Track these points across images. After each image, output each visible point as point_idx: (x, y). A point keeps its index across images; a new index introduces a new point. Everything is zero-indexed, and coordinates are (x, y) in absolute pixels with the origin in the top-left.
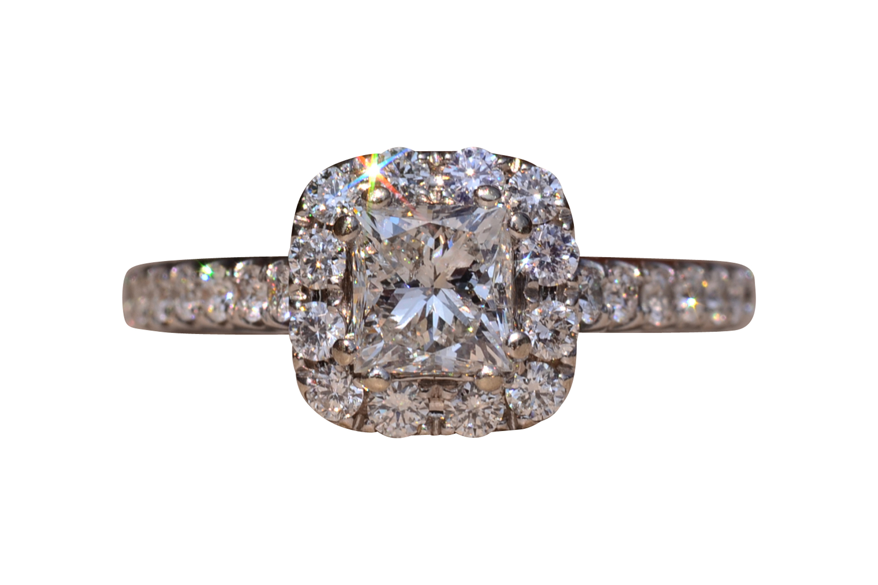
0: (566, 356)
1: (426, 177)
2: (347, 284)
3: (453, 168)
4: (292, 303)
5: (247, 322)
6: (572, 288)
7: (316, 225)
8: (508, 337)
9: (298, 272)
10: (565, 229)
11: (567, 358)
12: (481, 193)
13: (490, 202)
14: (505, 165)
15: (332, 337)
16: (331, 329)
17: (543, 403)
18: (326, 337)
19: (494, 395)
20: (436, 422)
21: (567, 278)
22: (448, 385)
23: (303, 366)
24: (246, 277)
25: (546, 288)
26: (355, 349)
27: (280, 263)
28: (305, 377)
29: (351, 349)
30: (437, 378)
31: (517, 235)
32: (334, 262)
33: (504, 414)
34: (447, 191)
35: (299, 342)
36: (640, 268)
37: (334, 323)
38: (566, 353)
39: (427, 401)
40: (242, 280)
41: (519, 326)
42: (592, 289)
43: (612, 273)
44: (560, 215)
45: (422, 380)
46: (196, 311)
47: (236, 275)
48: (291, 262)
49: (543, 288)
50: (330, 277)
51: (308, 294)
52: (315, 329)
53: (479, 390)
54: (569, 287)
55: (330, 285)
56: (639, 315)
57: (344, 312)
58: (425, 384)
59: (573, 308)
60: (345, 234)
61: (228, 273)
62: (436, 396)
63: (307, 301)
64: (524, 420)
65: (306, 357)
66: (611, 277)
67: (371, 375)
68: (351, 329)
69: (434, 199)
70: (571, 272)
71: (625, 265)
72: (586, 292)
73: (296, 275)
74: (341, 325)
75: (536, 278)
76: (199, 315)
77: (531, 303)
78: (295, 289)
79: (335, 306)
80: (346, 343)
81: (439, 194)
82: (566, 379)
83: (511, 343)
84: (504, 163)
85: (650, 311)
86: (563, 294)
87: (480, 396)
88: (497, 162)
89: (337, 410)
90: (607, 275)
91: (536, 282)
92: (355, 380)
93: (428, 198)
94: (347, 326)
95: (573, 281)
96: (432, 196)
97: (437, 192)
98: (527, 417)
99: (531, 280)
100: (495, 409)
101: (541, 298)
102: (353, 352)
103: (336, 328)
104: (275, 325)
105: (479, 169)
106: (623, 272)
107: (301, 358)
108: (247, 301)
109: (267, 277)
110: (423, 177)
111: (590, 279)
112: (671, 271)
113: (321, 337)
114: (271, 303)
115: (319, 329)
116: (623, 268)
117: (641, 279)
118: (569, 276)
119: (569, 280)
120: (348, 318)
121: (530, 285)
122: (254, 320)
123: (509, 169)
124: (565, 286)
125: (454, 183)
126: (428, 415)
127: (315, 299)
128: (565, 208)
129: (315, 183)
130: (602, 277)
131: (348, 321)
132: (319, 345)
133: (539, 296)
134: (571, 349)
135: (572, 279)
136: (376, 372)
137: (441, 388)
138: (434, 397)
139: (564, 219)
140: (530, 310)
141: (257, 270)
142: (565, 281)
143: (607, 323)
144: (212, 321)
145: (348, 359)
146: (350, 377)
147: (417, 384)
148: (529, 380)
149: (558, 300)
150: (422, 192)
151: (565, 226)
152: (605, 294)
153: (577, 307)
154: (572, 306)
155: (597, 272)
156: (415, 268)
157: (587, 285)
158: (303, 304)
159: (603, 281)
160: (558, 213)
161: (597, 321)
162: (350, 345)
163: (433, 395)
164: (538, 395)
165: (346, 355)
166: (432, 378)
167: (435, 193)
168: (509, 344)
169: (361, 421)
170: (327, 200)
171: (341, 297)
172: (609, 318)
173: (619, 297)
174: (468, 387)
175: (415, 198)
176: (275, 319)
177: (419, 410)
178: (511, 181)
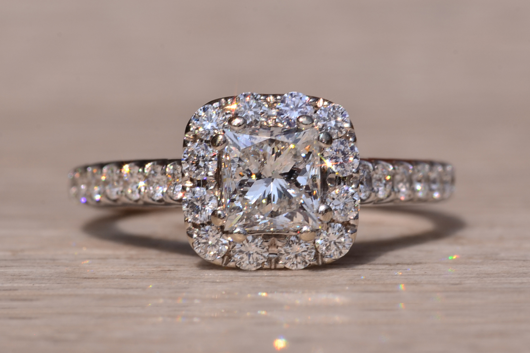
0: (352, 219)
1: (266, 111)
2: (218, 176)
3: (283, 105)
4: (184, 188)
5: (154, 200)
6: (356, 178)
7: (198, 140)
8: (319, 208)
9: (188, 169)
10: (351, 142)
11: (353, 220)
12: (301, 120)
13: (307, 126)
14: (314, 102)
15: (209, 208)
16: (208, 204)
17: (338, 248)
18: (204, 209)
19: (309, 243)
20: (273, 260)
21: (352, 171)
22: (281, 238)
23: (191, 227)
24: (153, 172)
25: (340, 178)
26: (225, 216)
27: (175, 164)
28: (192, 233)
29: (222, 216)
30: (274, 233)
31: (323, 145)
32: (210, 163)
33: (315, 254)
34: (278, 118)
35: (189, 212)
36: (393, 165)
37: (210, 200)
38: (352, 218)
39: (267, 247)
40: (150, 174)
41: (324, 201)
42: (366, 178)
43: (377, 168)
44: (347, 133)
45: (264, 234)
46: (120, 193)
47: (146, 171)
48: (184, 163)
49: (338, 177)
50: (208, 172)
51: (194, 183)
52: (199, 204)
53: (299, 241)
54: (354, 177)
55: (207, 177)
56: (393, 193)
57: (217, 193)
58: (267, 237)
59: (356, 190)
60: (218, 145)
61: (141, 170)
62: (273, 244)
63: (194, 186)
64: (327, 258)
65: (192, 221)
66: (377, 171)
67: (235, 231)
68: (221, 204)
69: (271, 124)
70: (355, 168)
71: (384, 163)
72: (363, 180)
73: (186, 171)
74: (214, 202)
75: (334, 171)
76: (122, 196)
77: (331, 187)
78: (186, 180)
79: (211, 190)
80: (219, 212)
81: (274, 121)
82: (352, 233)
83: (320, 212)
84: (313, 101)
85: (399, 191)
86: (350, 182)
87: (300, 244)
88: (309, 101)
89: (212, 253)
90: (374, 169)
91: (333, 174)
92: (224, 235)
93: (267, 123)
94: (219, 201)
95: (356, 173)
96: (270, 122)
97: (273, 119)
98: (329, 257)
99: (330, 173)
100: (309, 252)
101: (337, 184)
102: (223, 218)
103: (211, 204)
104: (172, 201)
105: (298, 105)
106: (384, 168)
107: (190, 222)
108: (153, 187)
109: (166, 172)
110: (264, 110)
111: (365, 172)
112: (411, 167)
113: (202, 209)
114: (169, 188)
115: (201, 204)
116: (383, 165)
117: (394, 171)
118: (354, 170)
119: (353, 173)
120: (219, 197)
121: (331, 176)
122: (158, 199)
123: (316, 105)
124: (351, 176)
125: (283, 114)
126: (268, 256)
127: (199, 185)
128: (351, 129)
129: (198, 114)
130: (371, 171)
131: (219, 199)
132: (201, 214)
133: (336, 182)
134: (355, 215)
135: (355, 172)
136: (238, 230)
137: (276, 239)
138: (272, 245)
139: (351, 135)
140: (330, 191)
141: (159, 169)
142: (351, 174)
143: (375, 199)
144: (130, 199)
145: (220, 222)
146: (221, 233)
147: (262, 237)
148: (329, 234)
149: (347, 185)
150: (263, 119)
151: (351, 139)
152: (373, 181)
153: (358, 189)
154: (355, 188)
155: (368, 168)
156: (262, 166)
157: (363, 175)
158: (191, 189)
159: (372, 173)
160: (347, 132)
161: (368, 198)
162: (222, 213)
163: (271, 244)
164: (335, 243)
165: (219, 220)
166: (271, 233)
167: (271, 120)
168: (319, 212)
169: (227, 260)
170: (204, 125)
171: (214, 185)
172: (376, 196)
173: (381, 183)
174: (293, 238)
175: (259, 123)
176: (171, 198)
177: (263, 253)
178: (317, 112)
